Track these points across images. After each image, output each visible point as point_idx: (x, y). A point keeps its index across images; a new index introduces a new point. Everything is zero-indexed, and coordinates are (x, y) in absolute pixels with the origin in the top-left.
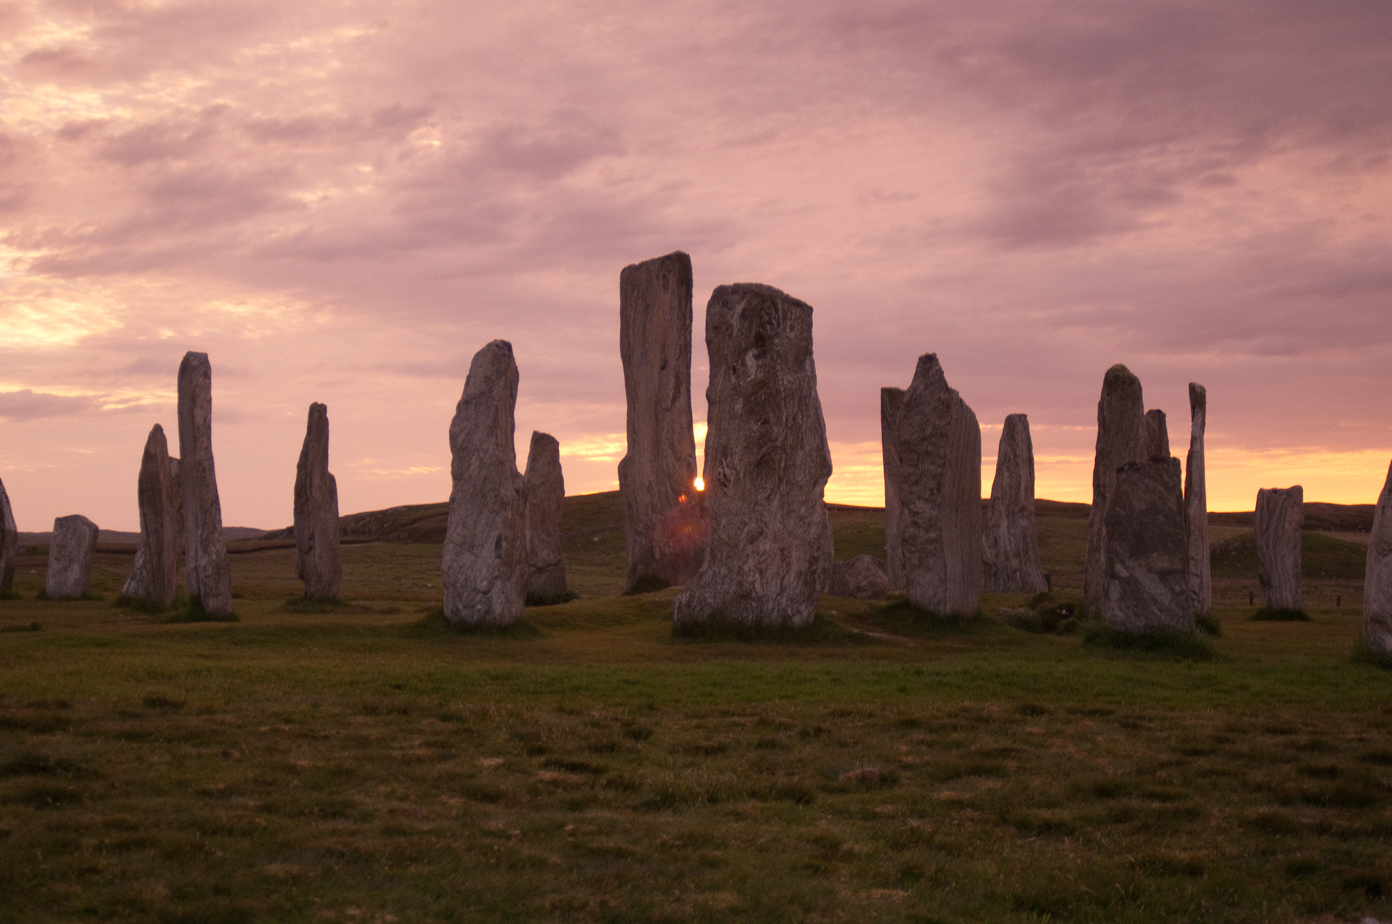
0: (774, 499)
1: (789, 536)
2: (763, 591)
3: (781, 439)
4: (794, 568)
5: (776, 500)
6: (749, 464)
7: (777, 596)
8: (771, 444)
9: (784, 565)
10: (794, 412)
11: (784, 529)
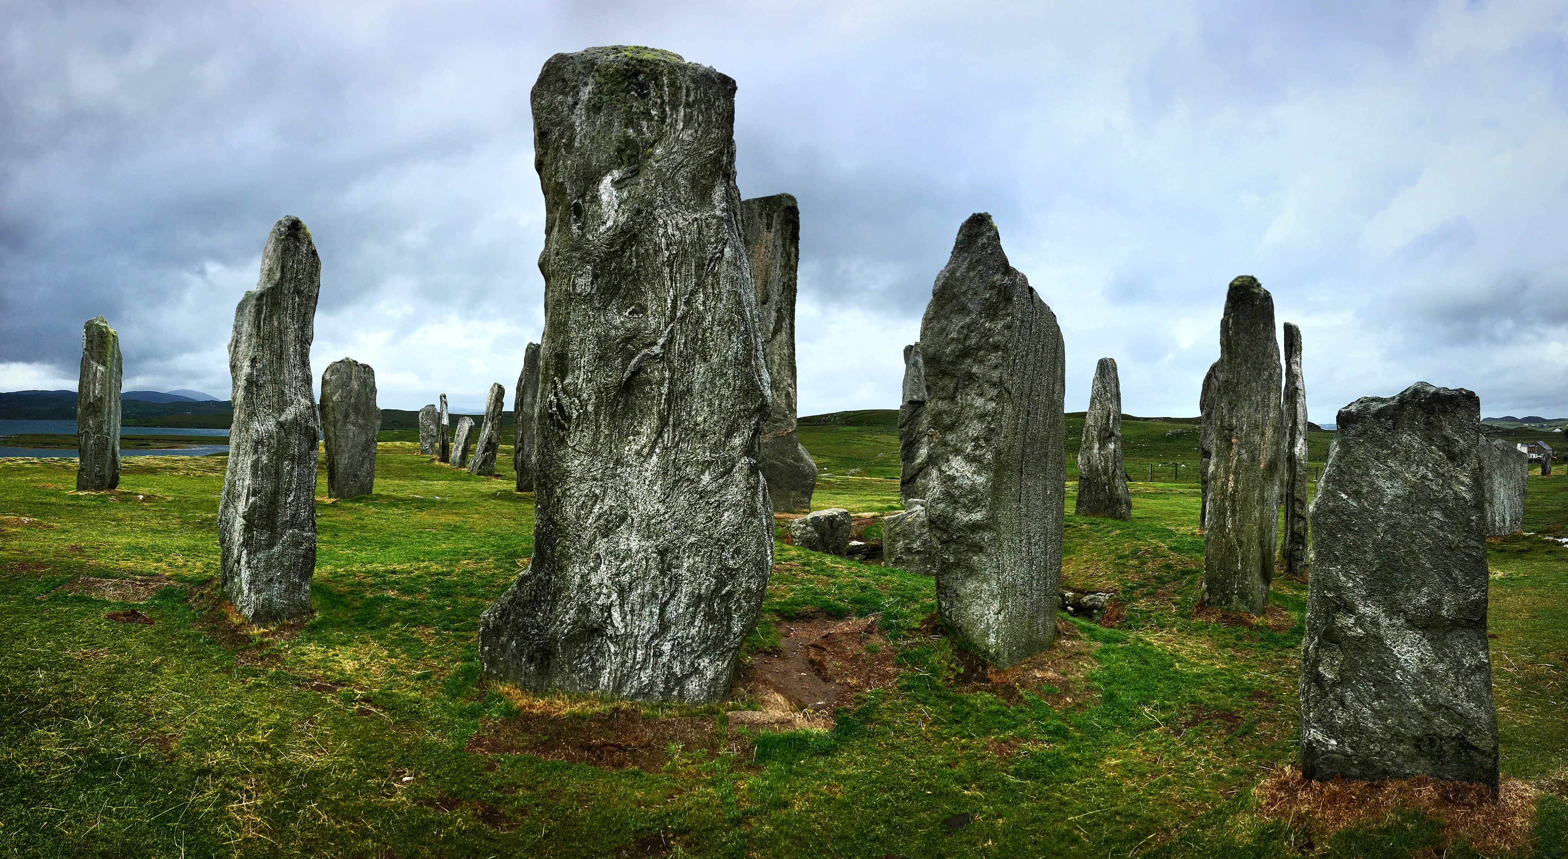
0: (650, 454)
1: (675, 528)
2: (626, 627)
3: (661, 341)
4: (686, 589)
5: (655, 458)
6: (607, 389)
7: (652, 638)
8: (645, 351)
9: (666, 580)
10: (689, 289)
11: (665, 513)
